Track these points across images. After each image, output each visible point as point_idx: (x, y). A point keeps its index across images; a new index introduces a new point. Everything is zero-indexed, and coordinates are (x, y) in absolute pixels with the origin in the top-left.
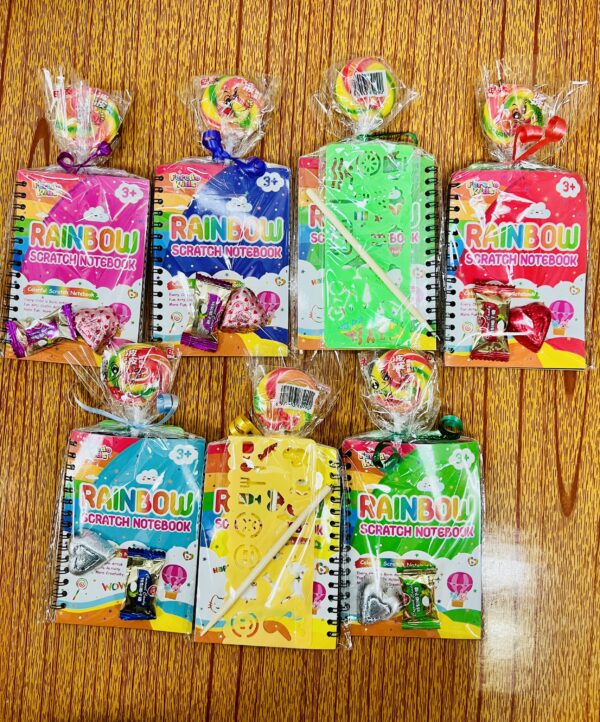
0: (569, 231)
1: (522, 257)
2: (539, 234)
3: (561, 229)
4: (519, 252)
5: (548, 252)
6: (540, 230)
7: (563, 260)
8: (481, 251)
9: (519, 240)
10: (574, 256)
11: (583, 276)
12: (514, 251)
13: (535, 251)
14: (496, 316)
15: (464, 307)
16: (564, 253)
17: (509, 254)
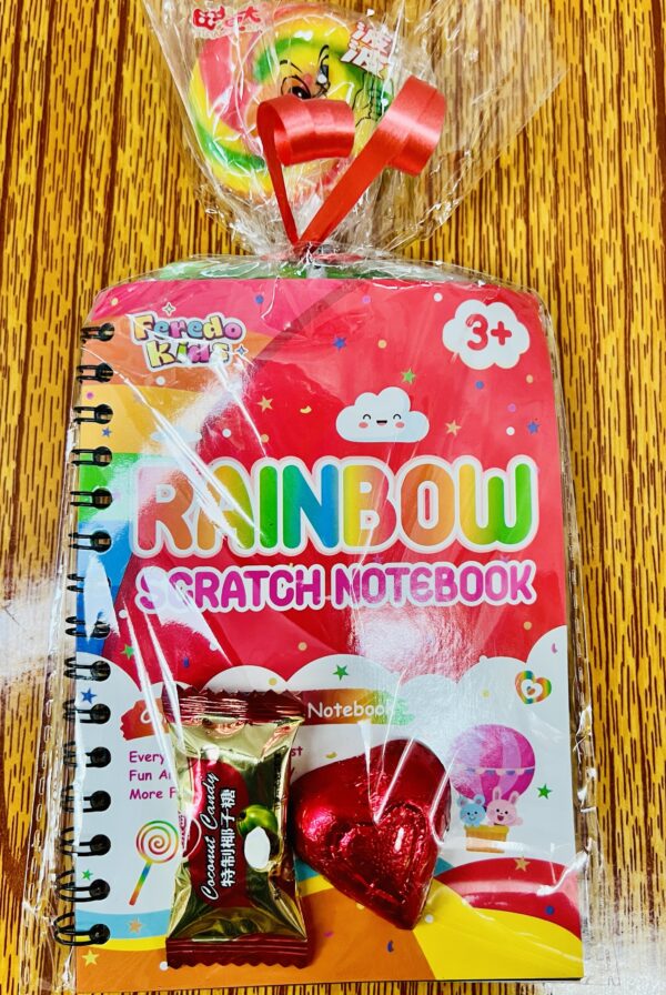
0: (497, 486)
1: (340, 572)
2: (396, 499)
3: (467, 477)
4: (328, 562)
5: (430, 558)
6: (396, 483)
7: (483, 582)
8: (193, 561)
9: (326, 520)
10: (521, 567)
11: (558, 636)
12: (310, 556)
13: (387, 556)
14: (238, 812)
15: (142, 767)
16: (485, 558)
17: (292, 569)
